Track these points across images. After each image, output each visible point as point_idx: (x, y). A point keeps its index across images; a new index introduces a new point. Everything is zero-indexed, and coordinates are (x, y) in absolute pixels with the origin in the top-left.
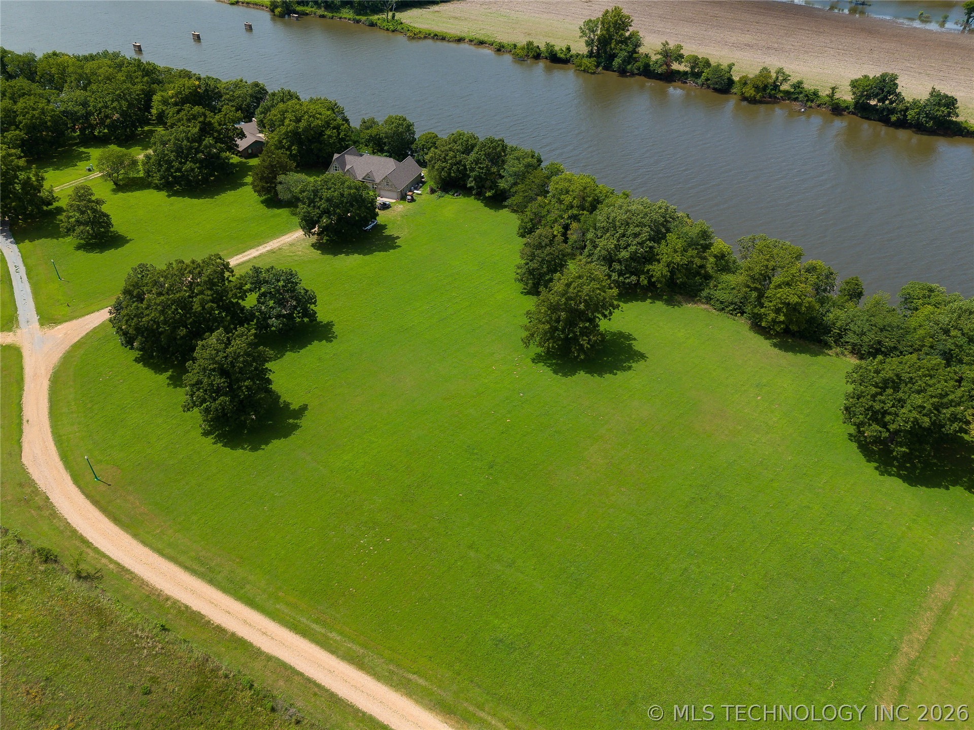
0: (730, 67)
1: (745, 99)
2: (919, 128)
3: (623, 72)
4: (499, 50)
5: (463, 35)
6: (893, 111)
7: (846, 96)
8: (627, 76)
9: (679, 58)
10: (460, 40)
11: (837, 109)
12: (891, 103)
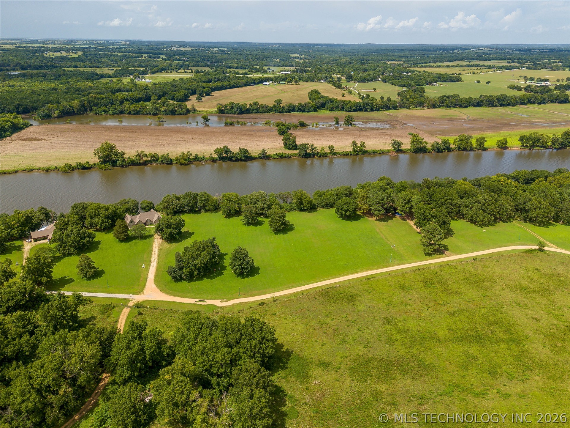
0: (168, 154)
1: (181, 164)
2: (241, 160)
3: (122, 166)
4: (47, 171)
5: (16, 169)
6: (232, 157)
7: (215, 156)
8: (124, 168)
9: (146, 155)
10: (16, 172)
11: (214, 161)
12: (230, 154)
